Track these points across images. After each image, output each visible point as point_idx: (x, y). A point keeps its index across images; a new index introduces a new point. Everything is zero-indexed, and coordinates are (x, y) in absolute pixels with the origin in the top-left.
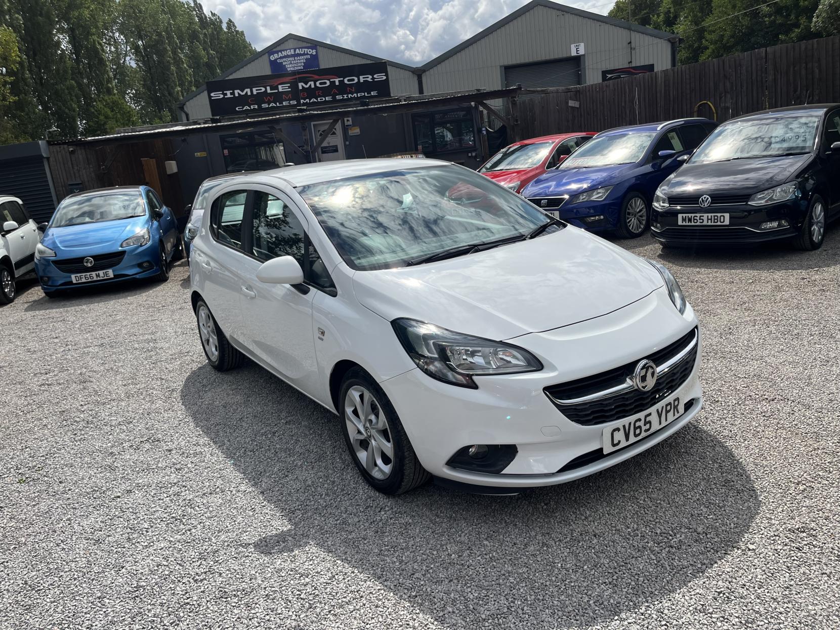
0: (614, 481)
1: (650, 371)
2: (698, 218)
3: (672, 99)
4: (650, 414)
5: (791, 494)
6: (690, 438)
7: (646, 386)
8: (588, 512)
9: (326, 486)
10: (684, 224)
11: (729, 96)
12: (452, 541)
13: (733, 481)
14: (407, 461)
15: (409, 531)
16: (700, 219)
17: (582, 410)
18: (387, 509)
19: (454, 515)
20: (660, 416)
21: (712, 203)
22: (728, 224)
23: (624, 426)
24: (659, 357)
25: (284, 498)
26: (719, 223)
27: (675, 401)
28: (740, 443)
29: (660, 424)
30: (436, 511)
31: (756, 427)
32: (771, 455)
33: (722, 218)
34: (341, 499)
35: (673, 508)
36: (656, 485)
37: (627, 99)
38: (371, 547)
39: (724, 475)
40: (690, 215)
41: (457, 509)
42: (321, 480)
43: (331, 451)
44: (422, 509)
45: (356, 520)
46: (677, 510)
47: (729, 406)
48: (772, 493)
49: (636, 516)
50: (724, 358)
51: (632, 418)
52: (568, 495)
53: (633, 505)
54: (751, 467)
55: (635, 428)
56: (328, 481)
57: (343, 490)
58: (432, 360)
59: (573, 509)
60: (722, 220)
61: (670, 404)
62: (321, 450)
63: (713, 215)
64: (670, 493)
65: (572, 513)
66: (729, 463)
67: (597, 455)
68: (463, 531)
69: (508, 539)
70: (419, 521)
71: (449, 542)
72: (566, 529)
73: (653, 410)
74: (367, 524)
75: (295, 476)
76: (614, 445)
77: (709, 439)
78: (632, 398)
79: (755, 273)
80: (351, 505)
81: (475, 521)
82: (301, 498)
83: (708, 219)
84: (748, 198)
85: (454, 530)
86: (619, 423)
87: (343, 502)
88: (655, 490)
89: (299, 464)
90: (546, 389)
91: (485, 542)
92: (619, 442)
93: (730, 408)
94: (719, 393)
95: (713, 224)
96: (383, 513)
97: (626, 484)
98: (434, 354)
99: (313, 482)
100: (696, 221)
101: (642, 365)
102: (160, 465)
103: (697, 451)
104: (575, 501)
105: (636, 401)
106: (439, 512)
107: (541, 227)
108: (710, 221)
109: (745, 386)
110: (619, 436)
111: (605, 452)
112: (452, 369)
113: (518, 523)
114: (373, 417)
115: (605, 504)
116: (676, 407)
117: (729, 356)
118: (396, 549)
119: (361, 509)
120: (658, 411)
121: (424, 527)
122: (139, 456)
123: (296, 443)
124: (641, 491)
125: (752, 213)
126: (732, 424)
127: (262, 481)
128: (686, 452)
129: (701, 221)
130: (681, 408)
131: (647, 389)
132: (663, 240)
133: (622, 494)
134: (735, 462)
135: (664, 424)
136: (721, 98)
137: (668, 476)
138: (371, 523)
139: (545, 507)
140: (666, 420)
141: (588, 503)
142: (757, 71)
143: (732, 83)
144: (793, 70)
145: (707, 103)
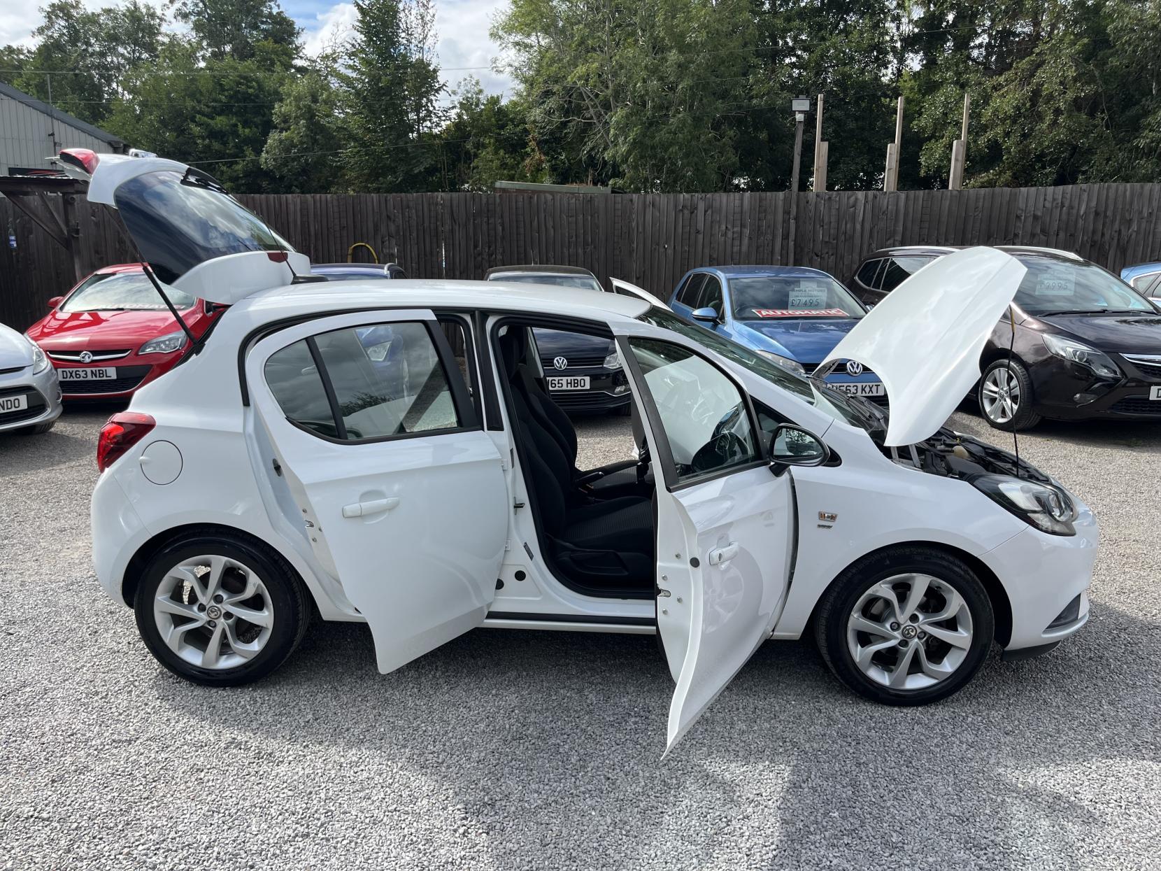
2: (556, 382)
11: (393, 241)
16: (558, 383)
21: (568, 366)
22: (589, 388)
26: (579, 388)
33: (582, 381)
60: (582, 384)
63: (572, 378)
83: (568, 383)
84: (603, 360)
95: (573, 388)
108: (569, 385)
136: (383, 242)
142: (430, 217)
143: (398, 226)
144: (474, 223)
145: (365, 246)
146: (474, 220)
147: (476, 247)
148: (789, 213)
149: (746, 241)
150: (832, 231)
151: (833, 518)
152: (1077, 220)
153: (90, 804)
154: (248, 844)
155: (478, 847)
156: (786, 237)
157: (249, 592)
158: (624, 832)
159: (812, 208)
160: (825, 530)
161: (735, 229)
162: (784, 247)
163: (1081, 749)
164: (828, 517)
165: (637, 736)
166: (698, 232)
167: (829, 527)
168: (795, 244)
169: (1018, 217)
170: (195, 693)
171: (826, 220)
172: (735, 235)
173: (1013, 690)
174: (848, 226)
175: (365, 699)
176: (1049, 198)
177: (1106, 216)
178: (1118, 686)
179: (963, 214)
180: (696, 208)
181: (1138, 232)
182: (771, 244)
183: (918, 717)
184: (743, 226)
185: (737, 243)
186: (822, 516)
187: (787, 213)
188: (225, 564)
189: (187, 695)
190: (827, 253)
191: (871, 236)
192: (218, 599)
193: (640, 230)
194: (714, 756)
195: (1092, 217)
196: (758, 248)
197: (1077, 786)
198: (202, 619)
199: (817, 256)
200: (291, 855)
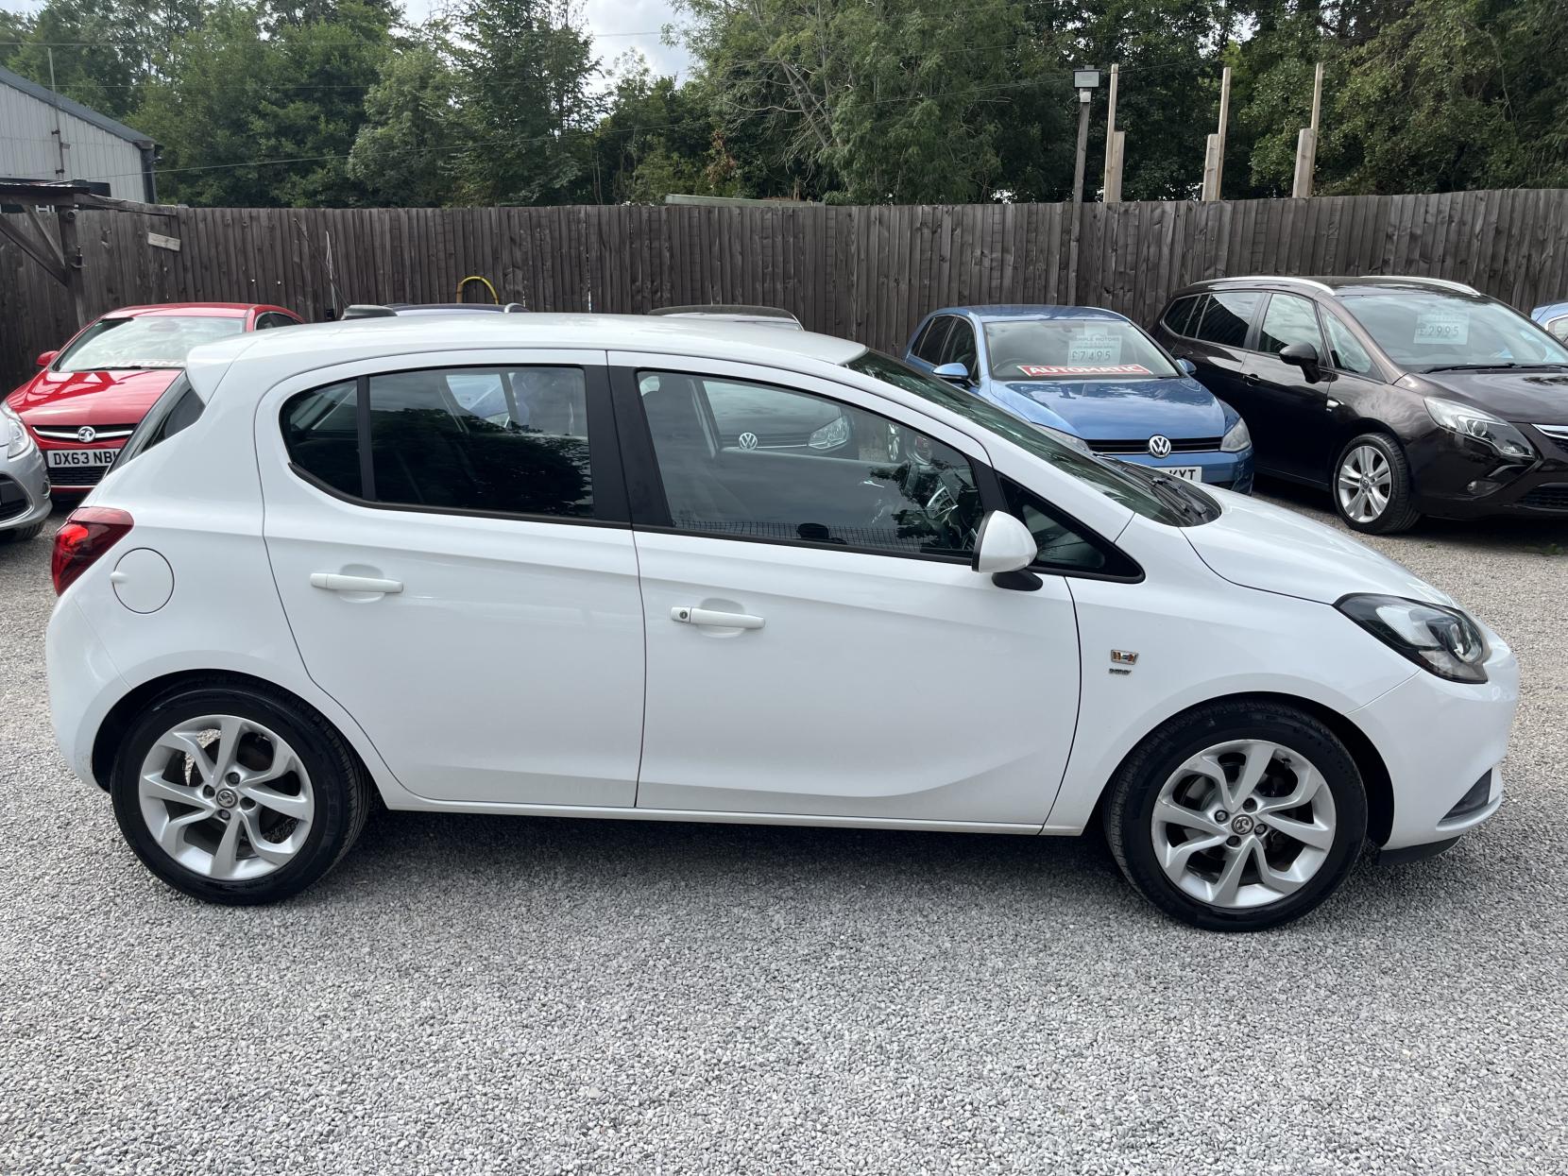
11: (519, 274)
21: (758, 445)
136: (505, 275)
142: (570, 240)
143: (526, 253)
144: (631, 247)
145: (480, 281)
146: (631, 243)
147: (634, 281)
148: (1069, 232)
149: (1009, 271)
150: (1129, 258)
151: (1131, 658)
152: (1469, 242)
153: (32, 1083)
154: (258, 1147)
155: (599, 1152)
156: (1064, 265)
157: (277, 769)
158: (819, 1127)
159: (1101, 224)
160: (1120, 677)
161: (994, 255)
162: (1062, 280)
163: (1493, 995)
164: (1126, 657)
165: (843, 978)
166: (942, 259)
167: (1126, 672)
168: (1077, 276)
169: (1389, 237)
170: (201, 915)
171: (1121, 243)
172: (994, 264)
173: (1392, 907)
174: (1152, 250)
175: (448, 922)
176: (1432, 210)
177: (1510, 236)
178: (1543, 900)
179: (1313, 233)
180: (940, 226)
181: (1554, 257)
182: (1043, 277)
183: (1254, 948)
184: (1004, 250)
185: (996, 274)
186: (1116, 656)
187: (1066, 231)
188: (241, 728)
189: (189, 918)
190: (1122, 288)
191: (1183, 264)
192: (233, 779)
193: (862, 256)
194: (956, 1008)
195: (1492, 234)
196: (1026, 280)
197: (1489, 1052)
198: (209, 808)
199: (1108, 292)
200: (321, 1163)
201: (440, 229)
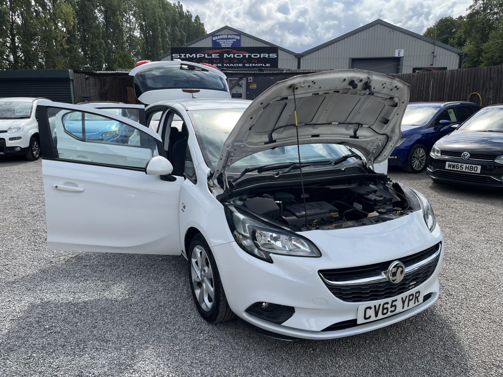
0: (365, 341)
1: (400, 269)
3: (454, 88)
4: (396, 300)
5: (492, 375)
6: (426, 319)
7: (396, 280)
8: (341, 362)
9: (172, 308)
10: (449, 168)
11: (491, 91)
12: (242, 365)
13: (451, 357)
14: (221, 303)
15: (215, 352)
16: (461, 167)
17: (345, 290)
18: (205, 332)
19: (248, 346)
20: (404, 302)
21: (470, 157)
22: (479, 172)
23: (375, 306)
24: (408, 260)
25: (142, 312)
26: (473, 171)
27: (416, 293)
28: (462, 329)
29: (403, 308)
30: (237, 340)
31: (475, 318)
32: (482, 341)
33: (476, 168)
34: (178, 319)
35: (404, 371)
36: (395, 351)
37: (425, 86)
38: (186, 358)
39: (446, 351)
40: (454, 163)
41: (252, 341)
42: (170, 303)
43: (183, 284)
44: (229, 337)
45: (183, 336)
46: (407, 373)
47: (459, 299)
48: (478, 371)
49: (375, 372)
50: (462, 264)
51: (382, 301)
52: (330, 346)
53: (375, 363)
54: (466, 348)
55: (383, 309)
56: (174, 305)
57: (182, 313)
58: (245, 237)
59: (331, 358)
60: (475, 170)
61: (413, 295)
62: (177, 282)
63: (470, 165)
64: (404, 359)
65: (330, 361)
66: (451, 343)
67: (353, 323)
68: (251, 359)
69: (280, 372)
70: (224, 346)
71: (239, 365)
72: (322, 372)
73: (399, 297)
74: (189, 341)
75: (155, 297)
76: (365, 318)
77: (440, 322)
78: (383, 287)
79: (493, 207)
80: (183, 325)
81: (261, 353)
82: (153, 313)
84: (495, 158)
85: (245, 357)
86: (372, 303)
87: (179, 322)
88: (394, 354)
89: (160, 289)
90: (320, 271)
91: (264, 371)
92: (370, 317)
93: (460, 301)
94: (454, 289)
95: (469, 171)
96: (202, 335)
97: (373, 346)
98: (247, 234)
99: (164, 304)
100: (457, 168)
101: (394, 265)
102: (76, 275)
103: (430, 330)
104: (334, 351)
105: (386, 289)
106: (239, 342)
107: (344, 157)
108: (467, 169)
109: (473, 286)
110: (370, 313)
111: (358, 323)
112: (257, 246)
113: (290, 361)
114: (206, 268)
115: (355, 358)
116: (417, 298)
117: (465, 263)
118: (202, 364)
119: (188, 329)
120: (402, 298)
121: (226, 351)
122: (66, 267)
123: (163, 275)
124: (383, 353)
125: (497, 168)
126: (459, 314)
127: (134, 297)
128: (422, 329)
129: (461, 168)
130: (421, 299)
131: (395, 282)
132: (434, 177)
133: (369, 352)
134: (456, 343)
135: (406, 308)
136: (486, 92)
137: (405, 345)
138: (192, 340)
139: (312, 352)
140: (408, 306)
141: (344, 355)
145: (476, 94)
201: (466, 76)
